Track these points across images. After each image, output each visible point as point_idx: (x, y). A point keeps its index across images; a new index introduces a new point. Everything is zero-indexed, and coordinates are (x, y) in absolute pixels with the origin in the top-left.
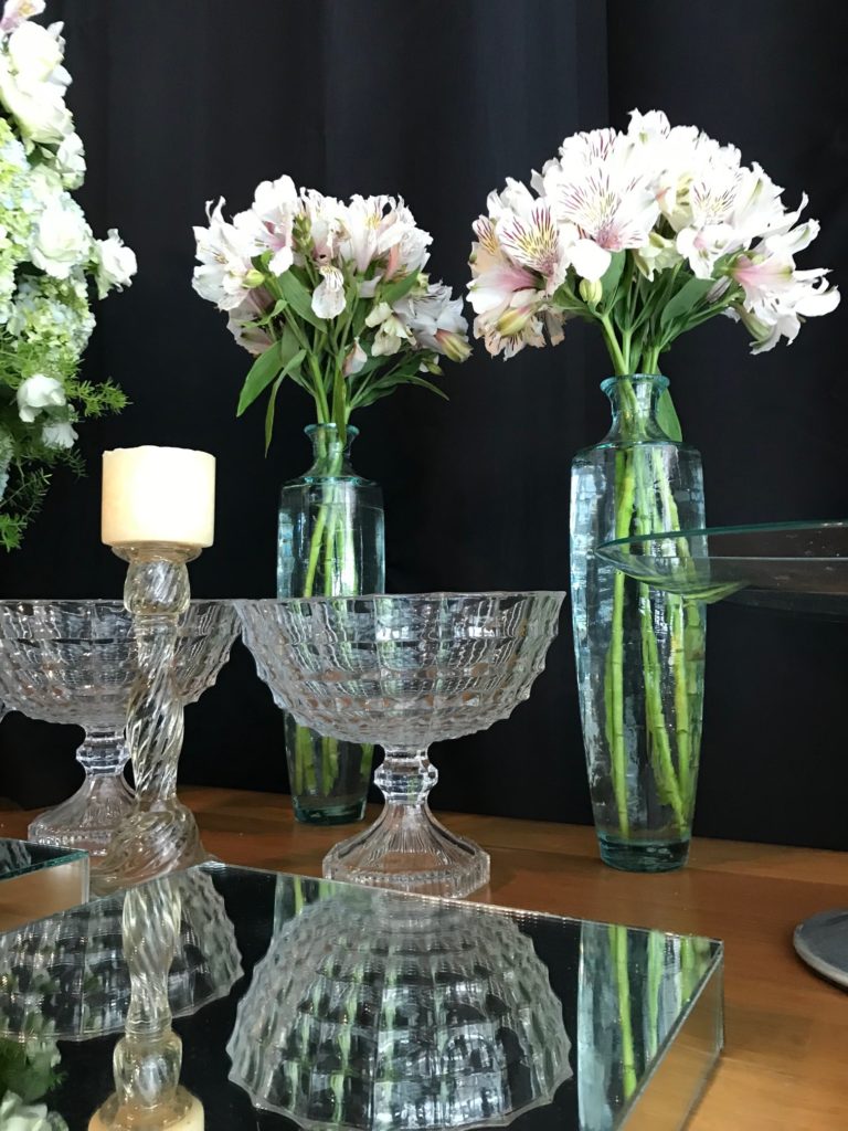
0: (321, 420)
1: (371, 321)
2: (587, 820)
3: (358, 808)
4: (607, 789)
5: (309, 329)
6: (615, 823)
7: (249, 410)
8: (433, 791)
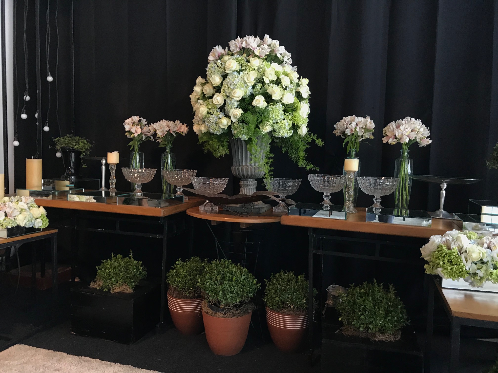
0: (352, 148)
8: (381, 202)
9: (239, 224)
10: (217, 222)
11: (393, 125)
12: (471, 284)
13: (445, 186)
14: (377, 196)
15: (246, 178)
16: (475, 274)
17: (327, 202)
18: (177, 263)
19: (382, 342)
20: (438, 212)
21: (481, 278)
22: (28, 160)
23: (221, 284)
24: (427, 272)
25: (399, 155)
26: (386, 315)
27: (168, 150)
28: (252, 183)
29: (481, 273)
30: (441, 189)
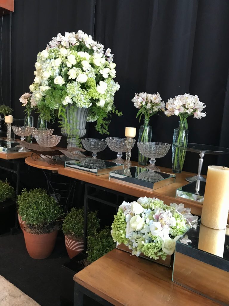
0: (146, 119)
1: (153, 108)
2: (171, 168)
3: (146, 164)
4: (173, 164)
5: (146, 109)
6: (174, 168)
7: (138, 117)
8: (155, 163)
13: (203, 155)
14: (153, 158)
17: (119, 159)
18: (23, 190)
30: (200, 157)
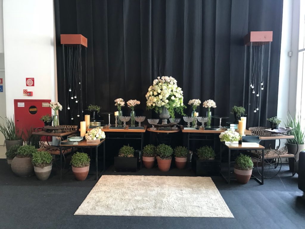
9: (167, 133)
10: (159, 133)
11: (206, 102)
12: (231, 142)
14: (203, 122)
15: (164, 119)
16: (232, 140)
17: (189, 125)
19: (211, 160)
20: (219, 126)
21: (233, 141)
22: (85, 115)
23: (165, 150)
24: (221, 141)
25: (208, 111)
26: (211, 153)
27: (133, 110)
28: (166, 120)
29: (233, 140)
30: (220, 120)
